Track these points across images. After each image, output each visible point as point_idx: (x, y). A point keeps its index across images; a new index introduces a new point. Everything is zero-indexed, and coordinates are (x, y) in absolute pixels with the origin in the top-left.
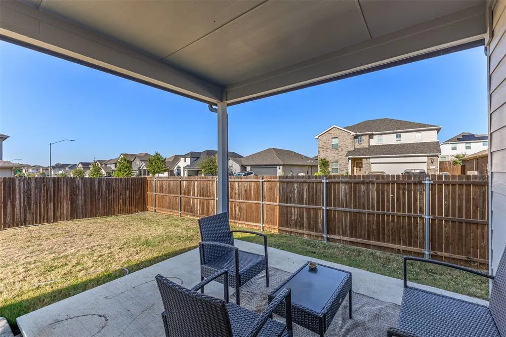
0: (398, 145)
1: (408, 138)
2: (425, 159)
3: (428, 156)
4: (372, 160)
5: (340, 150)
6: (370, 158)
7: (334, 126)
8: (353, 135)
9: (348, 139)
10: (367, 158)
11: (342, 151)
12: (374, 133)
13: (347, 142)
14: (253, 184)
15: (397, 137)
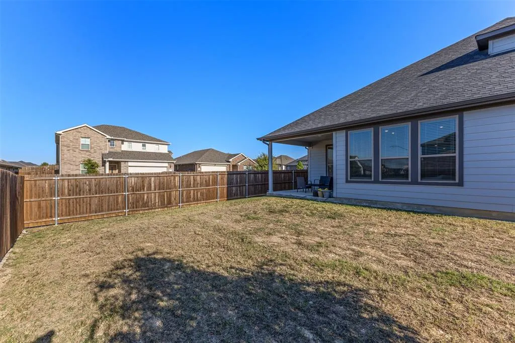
0: (144, 152)
1: (151, 148)
2: (166, 165)
3: (168, 163)
4: (130, 164)
5: (92, 151)
6: (128, 162)
7: (85, 125)
8: (108, 139)
9: (102, 142)
10: (125, 162)
11: (95, 152)
12: (125, 139)
13: (101, 144)
14: (211, 176)
15: (143, 146)
